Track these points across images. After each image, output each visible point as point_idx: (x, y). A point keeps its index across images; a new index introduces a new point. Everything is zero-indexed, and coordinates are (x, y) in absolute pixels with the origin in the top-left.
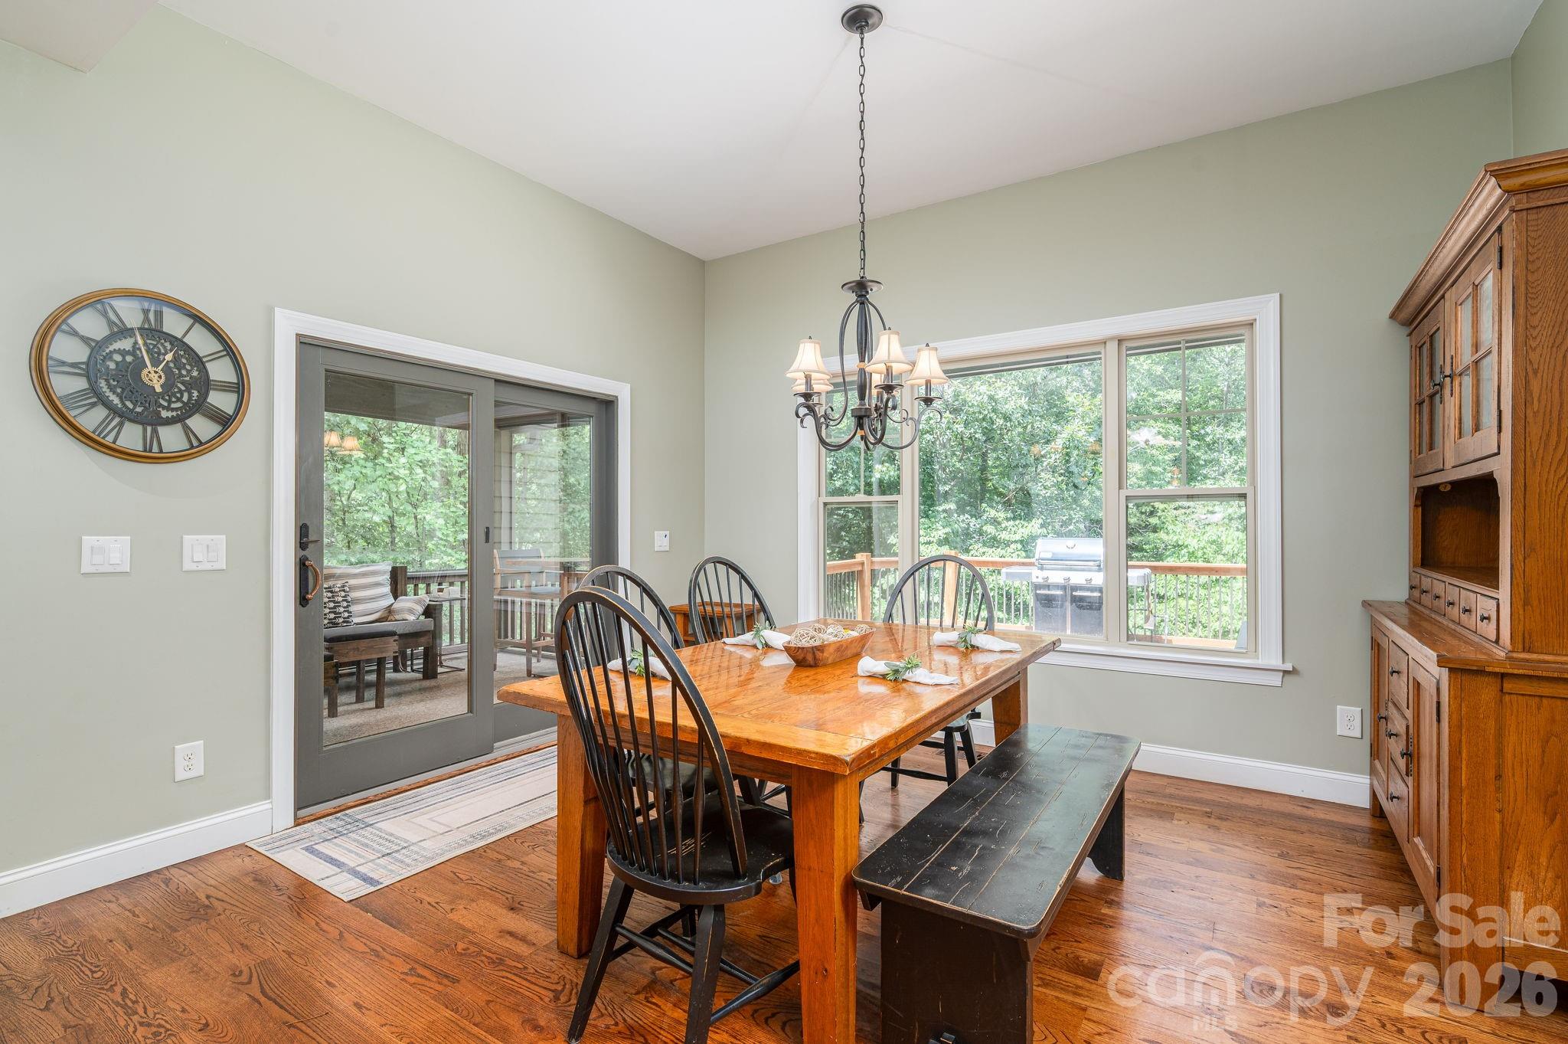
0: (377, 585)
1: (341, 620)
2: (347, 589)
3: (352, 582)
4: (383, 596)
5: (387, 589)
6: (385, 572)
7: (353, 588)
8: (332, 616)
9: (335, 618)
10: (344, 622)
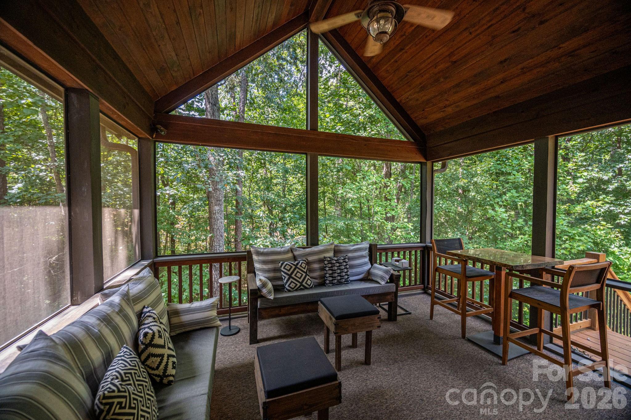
0: (363, 257)
1: (344, 280)
2: (347, 260)
3: (350, 255)
4: (365, 264)
5: (367, 260)
6: (366, 249)
7: (350, 259)
8: (339, 278)
9: (340, 279)
10: (345, 281)
